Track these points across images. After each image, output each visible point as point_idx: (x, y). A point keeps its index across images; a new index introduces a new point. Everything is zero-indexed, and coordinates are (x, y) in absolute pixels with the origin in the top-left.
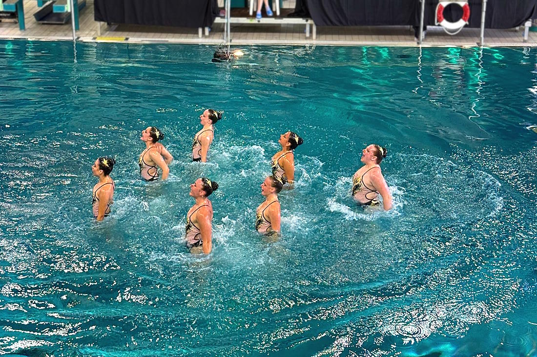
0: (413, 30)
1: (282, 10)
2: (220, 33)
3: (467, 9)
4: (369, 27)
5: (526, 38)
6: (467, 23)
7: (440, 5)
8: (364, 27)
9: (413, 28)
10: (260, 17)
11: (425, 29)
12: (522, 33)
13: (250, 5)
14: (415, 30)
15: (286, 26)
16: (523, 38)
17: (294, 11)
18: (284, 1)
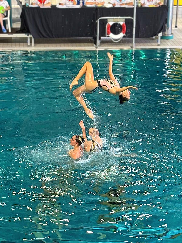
0: (93, 40)
1: (12, 28)
3: (124, 26)
4: (67, 38)
5: (159, 43)
6: (125, 35)
7: (108, 24)
8: (63, 38)
9: (93, 38)
11: (100, 39)
12: (157, 40)
14: (94, 40)
15: (15, 39)
16: (157, 43)
17: (19, 29)
18: (13, 23)
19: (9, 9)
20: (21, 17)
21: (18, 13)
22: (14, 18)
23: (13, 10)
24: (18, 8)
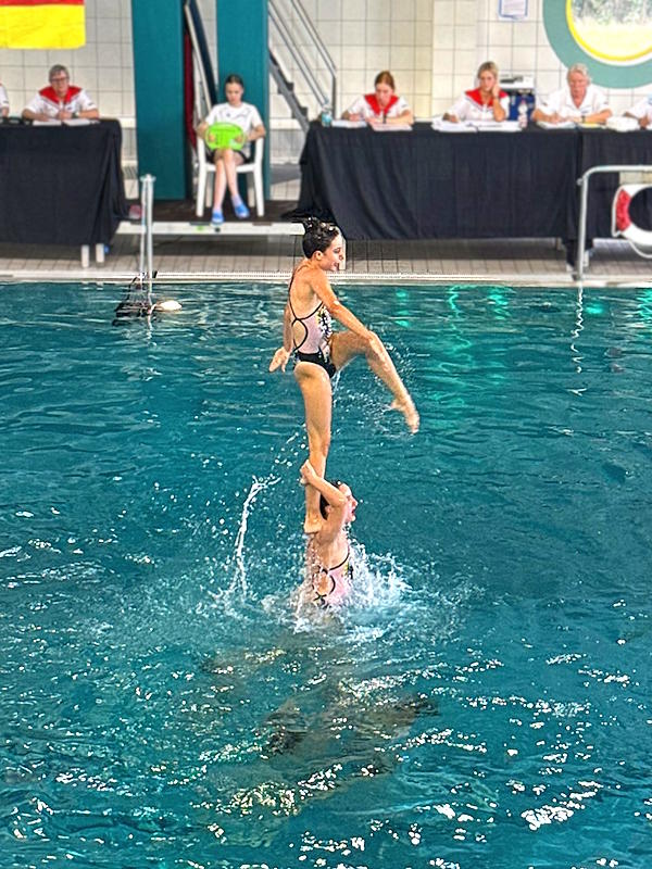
0: (561, 247)
1: (268, 204)
2: (130, 257)
4: (465, 242)
7: (623, 191)
8: (453, 242)
9: (564, 243)
10: (219, 220)
11: (589, 245)
13: (196, 194)
14: (568, 248)
15: (278, 240)
17: (295, 207)
18: (274, 183)
19: (260, 137)
20: (302, 162)
21: (292, 149)
22: (275, 165)
23: (274, 137)
24: (292, 130)
